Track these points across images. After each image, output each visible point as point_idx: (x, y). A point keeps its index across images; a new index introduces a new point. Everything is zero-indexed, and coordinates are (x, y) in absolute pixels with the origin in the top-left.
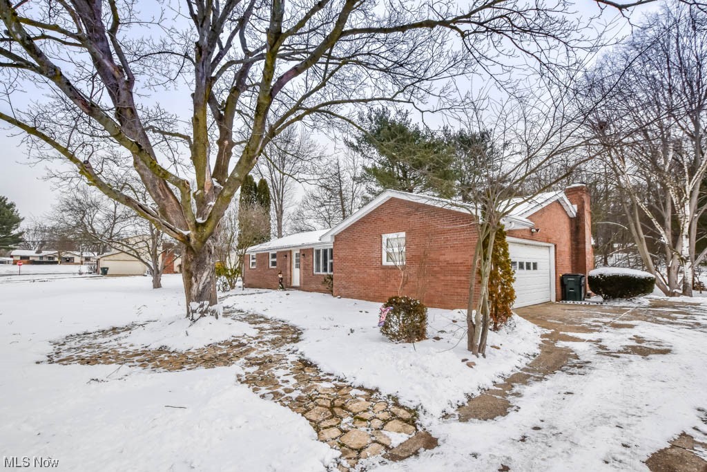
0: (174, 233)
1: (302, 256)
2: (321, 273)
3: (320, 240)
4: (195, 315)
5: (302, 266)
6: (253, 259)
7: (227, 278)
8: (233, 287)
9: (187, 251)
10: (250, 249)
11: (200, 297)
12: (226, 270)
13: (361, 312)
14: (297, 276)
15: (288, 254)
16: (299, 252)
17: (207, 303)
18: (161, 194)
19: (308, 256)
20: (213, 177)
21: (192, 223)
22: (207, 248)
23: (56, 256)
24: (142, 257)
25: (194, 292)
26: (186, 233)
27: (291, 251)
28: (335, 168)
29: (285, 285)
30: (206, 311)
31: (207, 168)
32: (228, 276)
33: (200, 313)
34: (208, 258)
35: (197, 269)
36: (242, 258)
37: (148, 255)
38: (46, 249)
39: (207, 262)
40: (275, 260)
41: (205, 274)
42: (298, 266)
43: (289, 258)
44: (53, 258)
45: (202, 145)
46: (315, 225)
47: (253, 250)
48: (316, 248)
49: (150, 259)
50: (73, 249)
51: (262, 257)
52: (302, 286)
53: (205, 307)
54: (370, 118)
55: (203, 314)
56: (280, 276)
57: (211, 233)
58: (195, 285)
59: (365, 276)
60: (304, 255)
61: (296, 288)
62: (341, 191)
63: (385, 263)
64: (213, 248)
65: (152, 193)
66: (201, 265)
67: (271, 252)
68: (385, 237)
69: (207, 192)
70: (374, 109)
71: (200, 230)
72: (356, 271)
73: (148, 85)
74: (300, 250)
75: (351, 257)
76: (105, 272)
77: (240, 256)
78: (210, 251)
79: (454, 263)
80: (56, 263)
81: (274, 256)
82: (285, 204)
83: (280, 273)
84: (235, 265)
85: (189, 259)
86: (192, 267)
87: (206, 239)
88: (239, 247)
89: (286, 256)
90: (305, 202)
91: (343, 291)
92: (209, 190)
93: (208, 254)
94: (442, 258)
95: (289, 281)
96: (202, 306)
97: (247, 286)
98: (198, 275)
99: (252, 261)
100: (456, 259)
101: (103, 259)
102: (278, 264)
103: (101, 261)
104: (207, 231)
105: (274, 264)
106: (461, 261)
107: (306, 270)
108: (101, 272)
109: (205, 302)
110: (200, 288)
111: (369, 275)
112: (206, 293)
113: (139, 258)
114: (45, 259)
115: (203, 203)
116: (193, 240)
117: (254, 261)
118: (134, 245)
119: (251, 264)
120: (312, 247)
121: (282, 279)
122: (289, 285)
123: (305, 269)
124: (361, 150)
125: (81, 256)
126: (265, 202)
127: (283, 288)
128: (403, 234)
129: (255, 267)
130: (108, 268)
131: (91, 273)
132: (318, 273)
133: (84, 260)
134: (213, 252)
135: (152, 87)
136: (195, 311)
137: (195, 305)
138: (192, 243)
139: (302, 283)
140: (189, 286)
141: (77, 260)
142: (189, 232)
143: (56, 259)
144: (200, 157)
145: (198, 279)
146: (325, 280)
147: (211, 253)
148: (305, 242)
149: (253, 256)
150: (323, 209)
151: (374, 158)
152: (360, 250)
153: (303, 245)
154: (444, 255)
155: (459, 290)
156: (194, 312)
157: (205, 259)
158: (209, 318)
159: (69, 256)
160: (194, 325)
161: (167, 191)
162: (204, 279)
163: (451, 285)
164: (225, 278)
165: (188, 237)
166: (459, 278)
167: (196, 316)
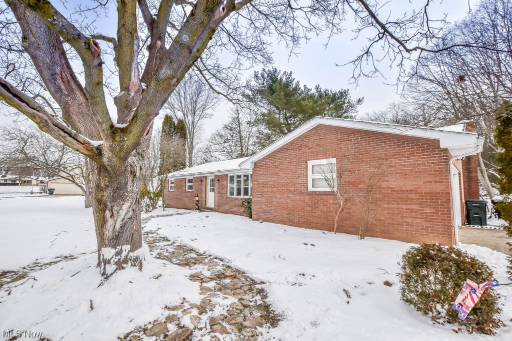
0: (75, 142)
1: (216, 182)
2: (235, 196)
3: (239, 166)
4: (108, 266)
5: (216, 190)
6: (172, 183)
7: (150, 200)
8: (154, 208)
9: (99, 173)
10: (170, 174)
11: (116, 240)
12: (149, 193)
13: (306, 244)
14: (211, 199)
15: (204, 179)
16: (213, 178)
17: (127, 247)
18: (63, 87)
19: (222, 181)
20: (141, 81)
21: (104, 126)
22: (129, 169)
23: (17, 179)
24: (77, 181)
25: (109, 233)
26: (95, 143)
27: (206, 177)
28: (236, 113)
29: (200, 207)
30: (125, 261)
31: (134, 65)
32: (150, 198)
33: (116, 263)
34: (130, 183)
35: (114, 200)
36: (163, 183)
37: (82, 179)
38: (12, 174)
39: (129, 189)
40: (191, 184)
41: (126, 207)
42: (213, 190)
43: (204, 183)
44: (15, 181)
45: (128, 34)
46: (220, 157)
47: (173, 175)
48: (230, 174)
49: (84, 183)
50: (31, 174)
51: (180, 182)
52: (216, 207)
53: (124, 254)
54: (263, 76)
55: (120, 266)
56: (197, 199)
57: (136, 145)
58: (110, 222)
59: (289, 201)
60: (218, 180)
61: (211, 209)
62: (240, 132)
63: (310, 188)
64: (138, 168)
65: (50, 85)
66: (119, 194)
67: (188, 178)
68: (310, 163)
69: (133, 94)
70: (266, 70)
71: (117, 138)
72: (278, 196)
73: (78, 10)
74: (215, 176)
75: (271, 183)
76: (51, 192)
77: (162, 181)
78: (133, 173)
79: (401, 191)
80: (17, 184)
81: (190, 181)
82: (195, 142)
83: (197, 196)
84: (157, 188)
85: (102, 185)
86: (106, 195)
87: (128, 154)
88: (160, 173)
89: (202, 181)
90: (213, 138)
91: (263, 215)
92: (136, 93)
93: (130, 178)
94: (384, 185)
95: (203, 203)
96: (119, 253)
97: (167, 206)
98: (115, 208)
99: (170, 185)
100: (404, 185)
101: (51, 181)
102: (194, 188)
103: (49, 183)
104: (129, 141)
105: (190, 187)
106: (412, 188)
107: (221, 192)
108: (48, 192)
109: (124, 247)
110: (118, 227)
111: (292, 200)
112: (126, 235)
113: (74, 182)
114: (8, 182)
115: (126, 107)
116: (107, 155)
117: (173, 185)
118: (70, 171)
119: (170, 188)
120: (226, 173)
121: (198, 201)
122: (204, 206)
123: (219, 192)
124: (255, 101)
125: (37, 180)
126: (184, 136)
127: (198, 209)
128: (334, 160)
129: (173, 190)
130: (54, 189)
131: (41, 193)
132: (232, 197)
133: (39, 182)
134: (138, 174)
135: (82, 13)
136: (109, 262)
137: (109, 253)
138: (105, 160)
139: (217, 204)
140: (101, 224)
141: (34, 182)
142: (101, 142)
143: (17, 182)
144: (124, 49)
145: (115, 213)
146: (243, 204)
147: (135, 176)
148: (221, 169)
149: (171, 181)
150: (227, 144)
151: (264, 108)
152: (282, 175)
153: (219, 171)
154: (388, 181)
155: (410, 220)
156: (107, 262)
157: (126, 183)
158: (130, 271)
159: (29, 179)
160: (106, 284)
161: (73, 84)
162: (123, 213)
163: (398, 214)
164: (148, 200)
165: (99, 151)
166: (409, 207)
167: (110, 268)
